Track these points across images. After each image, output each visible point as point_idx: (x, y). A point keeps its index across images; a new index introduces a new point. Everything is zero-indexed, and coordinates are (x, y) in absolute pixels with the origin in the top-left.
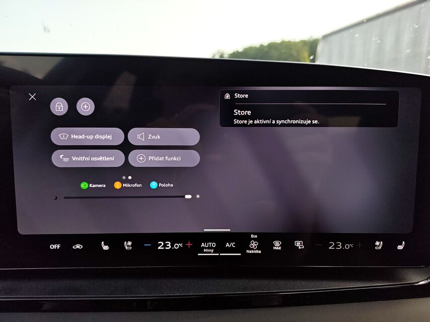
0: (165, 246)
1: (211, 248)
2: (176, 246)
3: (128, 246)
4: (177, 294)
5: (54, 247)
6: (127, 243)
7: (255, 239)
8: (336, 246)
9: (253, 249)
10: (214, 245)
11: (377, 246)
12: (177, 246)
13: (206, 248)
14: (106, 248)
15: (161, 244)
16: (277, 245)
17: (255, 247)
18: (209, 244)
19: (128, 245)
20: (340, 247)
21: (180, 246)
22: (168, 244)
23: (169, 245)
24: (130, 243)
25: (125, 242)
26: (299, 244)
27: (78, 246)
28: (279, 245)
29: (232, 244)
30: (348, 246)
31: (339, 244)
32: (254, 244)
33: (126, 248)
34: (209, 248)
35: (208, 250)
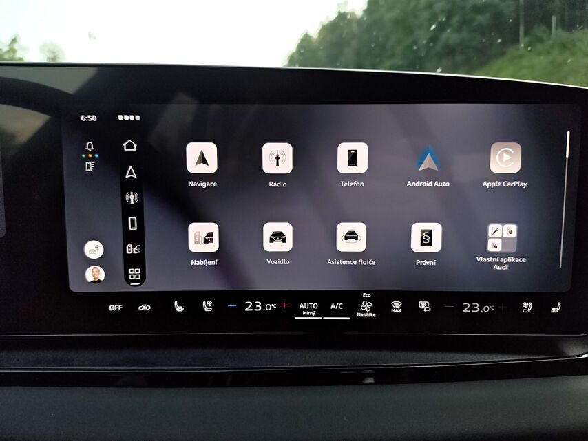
0: (254, 306)
1: (312, 310)
2: (268, 307)
3: (208, 307)
4: (271, 366)
5: (114, 308)
6: (206, 303)
7: (367, 299)
8: (472, 308)
9: (365, 312)
10: (316, 306)
11: (525, 308)
12: (270, 307)
13: (305, 310)
14: (180, 309)
15: (249, 304)
16: (396, 307)
17: (368, 309)
18: (309, 305)
19: (207, 305)
20: (476, 309)
21: (272, 307)
22: (258, 304)
23: (259, 306)
24: (210, 303)
25: (204, 302)
26: (424, 306)
27: (145, 307)
28: (398, 307)
29: (339, 305)
30: (487, 309)
31: (476, 306)
32: (366, 306)
33: (206, 309)
34: (309, 310)
35: (308, 312)
